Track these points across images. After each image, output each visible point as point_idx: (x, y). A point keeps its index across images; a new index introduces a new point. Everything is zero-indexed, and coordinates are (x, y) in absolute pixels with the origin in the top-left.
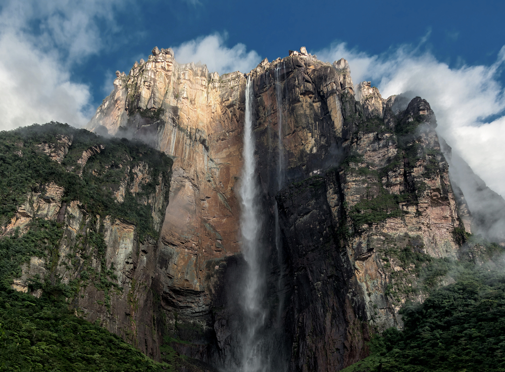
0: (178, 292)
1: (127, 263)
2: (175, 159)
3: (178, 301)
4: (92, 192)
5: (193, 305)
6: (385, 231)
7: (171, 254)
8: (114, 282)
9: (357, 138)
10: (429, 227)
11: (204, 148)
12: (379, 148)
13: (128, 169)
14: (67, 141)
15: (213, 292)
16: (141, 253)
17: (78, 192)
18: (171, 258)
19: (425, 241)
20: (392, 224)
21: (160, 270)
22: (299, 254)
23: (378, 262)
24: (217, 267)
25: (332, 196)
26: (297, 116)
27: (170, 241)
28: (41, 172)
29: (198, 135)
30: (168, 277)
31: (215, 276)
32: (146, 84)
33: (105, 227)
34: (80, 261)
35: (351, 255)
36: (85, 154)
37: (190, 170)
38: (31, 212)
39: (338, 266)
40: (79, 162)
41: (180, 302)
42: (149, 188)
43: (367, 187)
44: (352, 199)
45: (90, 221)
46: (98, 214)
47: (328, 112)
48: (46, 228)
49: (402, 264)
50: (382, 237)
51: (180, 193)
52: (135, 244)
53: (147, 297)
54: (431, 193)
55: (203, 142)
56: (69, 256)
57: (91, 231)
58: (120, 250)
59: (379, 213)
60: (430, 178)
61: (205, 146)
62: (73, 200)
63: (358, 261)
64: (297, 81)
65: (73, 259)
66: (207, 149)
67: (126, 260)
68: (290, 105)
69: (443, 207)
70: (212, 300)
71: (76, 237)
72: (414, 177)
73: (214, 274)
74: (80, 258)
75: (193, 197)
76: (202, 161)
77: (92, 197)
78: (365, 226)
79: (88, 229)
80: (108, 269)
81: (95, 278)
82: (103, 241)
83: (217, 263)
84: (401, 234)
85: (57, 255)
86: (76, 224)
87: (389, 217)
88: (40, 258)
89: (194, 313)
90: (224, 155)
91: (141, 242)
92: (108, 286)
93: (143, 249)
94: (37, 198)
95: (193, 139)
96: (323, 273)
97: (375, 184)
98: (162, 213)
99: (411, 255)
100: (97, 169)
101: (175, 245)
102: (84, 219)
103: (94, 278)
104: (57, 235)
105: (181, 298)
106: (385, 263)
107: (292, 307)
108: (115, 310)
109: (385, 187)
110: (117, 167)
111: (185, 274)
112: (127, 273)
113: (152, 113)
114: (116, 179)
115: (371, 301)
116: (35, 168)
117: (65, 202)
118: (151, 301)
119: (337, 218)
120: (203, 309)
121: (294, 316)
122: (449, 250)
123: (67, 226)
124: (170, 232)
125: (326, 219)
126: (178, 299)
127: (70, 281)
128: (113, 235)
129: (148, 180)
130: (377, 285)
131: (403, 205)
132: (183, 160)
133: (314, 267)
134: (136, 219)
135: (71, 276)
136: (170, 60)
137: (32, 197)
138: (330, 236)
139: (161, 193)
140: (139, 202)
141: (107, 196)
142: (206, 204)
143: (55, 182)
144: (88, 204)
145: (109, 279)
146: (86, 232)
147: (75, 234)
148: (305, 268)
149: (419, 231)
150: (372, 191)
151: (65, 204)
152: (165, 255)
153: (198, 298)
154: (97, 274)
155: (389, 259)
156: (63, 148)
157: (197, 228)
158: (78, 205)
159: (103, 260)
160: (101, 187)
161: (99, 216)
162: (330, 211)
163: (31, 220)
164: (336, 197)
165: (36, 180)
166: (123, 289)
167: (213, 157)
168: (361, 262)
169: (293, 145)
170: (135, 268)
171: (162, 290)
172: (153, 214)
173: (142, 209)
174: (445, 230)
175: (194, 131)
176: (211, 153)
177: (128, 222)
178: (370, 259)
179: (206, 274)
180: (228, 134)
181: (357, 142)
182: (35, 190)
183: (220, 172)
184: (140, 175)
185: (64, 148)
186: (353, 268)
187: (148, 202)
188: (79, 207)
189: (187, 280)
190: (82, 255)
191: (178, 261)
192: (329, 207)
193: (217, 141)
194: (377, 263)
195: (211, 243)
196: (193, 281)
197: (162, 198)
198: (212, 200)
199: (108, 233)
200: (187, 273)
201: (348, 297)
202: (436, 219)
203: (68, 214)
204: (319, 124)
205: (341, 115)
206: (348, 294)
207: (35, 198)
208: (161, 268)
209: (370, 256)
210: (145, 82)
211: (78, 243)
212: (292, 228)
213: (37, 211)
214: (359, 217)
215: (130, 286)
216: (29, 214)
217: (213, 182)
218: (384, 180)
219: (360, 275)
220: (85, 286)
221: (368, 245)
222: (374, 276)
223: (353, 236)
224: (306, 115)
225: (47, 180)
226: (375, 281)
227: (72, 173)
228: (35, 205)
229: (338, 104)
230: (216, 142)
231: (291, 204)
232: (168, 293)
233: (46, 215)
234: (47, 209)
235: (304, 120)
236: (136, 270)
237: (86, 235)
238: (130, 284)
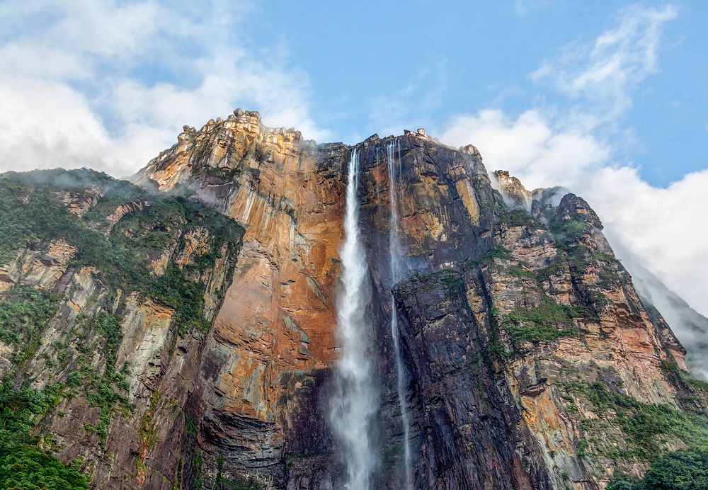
0: (229, 421)
1: (152, 364)
2: (249, 228)
3: (227, 435)
4: (118, 258)
5: (252, 446)
6: (559, 355)
7: (225, 356)
8: (123, 394)
9: (501, 230)
10: (624, 356)
11: (290, 219)
12: (532, 245)
13: (178, 233)
14: (98, 192)
15: (290, 425)
16: (177, 351)
17: (97, 255)
18: (225, 362)
19: (623, 375)
20: (568, 346)
21: (204, 380)
22: (430, 376)
23: (558, 401)
24: (298, 385)
25: (474, 299)
26: (417, 196)
27: (226, 337)
28: (49, 224)
29: (283, 204)
30: (216, 393)
31: (295, 399)
32: (221, 142)
33: (127, 308)
34: (72, 355)
35: (514, 386)
36: (120, 209)
37: (268, 244)
38: (15, 276)
39: (494, 401)
40: (110, 218)
41: (231, 438)
42: (205, 261)
43: (523, 292)
44: (504, 306)
45: (106, 297)
46: (121, 288)
47: (459, 197)
48: (32, 299)
49: (596, 408)
50: (556, 364)
51: (250, 272)
52: (170, 337)
53: (175, 424)
54: (616, 309)
55: (290, 212)
56: (58, 346)
57: (103, 311)
58: (144, 343)
59: (545, 328)
60: (610, 289)
61: (292, 217)
62: (86, 265)
63: (524, 397)
64: (415, 161)
65: (62, 351)
66: (295, 221)
67: (150, 361)
68: (408, 184)
69: (637, 329)
70: (286, 439)
71: (77, 317)
72: (587, 286)
73: (293, 395)
74: (75, 350)
75: (269, 279)
76: (287, 235)
77: (117, 265)
78: (528, 345)
79: (100, 308)
80: (117, 372)
81: (92, 384)
82: (118, 327)
83: (300, 378)
84: (585, 362)
85: (37, 342)
86: (82, 298)
87: (562, 335)
88: (8, 343)
89: (252, 460)
90: (319, 231)
91: (180, 335)
92: (111, 399)
93: (181, 345)
94: (32, 258)
95: (277, 208)
96: (471, 411)
97: (533, 288)
98: (220, 296)
99: (606, 395)
100: (133, 230)
101: (235, 344)
102: (97, 292)
103: (89, 384)
104: (46, 312)
105: (234, 432)
106: (569, 403)
107: (424, 465)
108: (114, 444)
109: (548, 294)
110: (163, 229)
111: (245, 391)
112: (147, 381)
113: (224, 173)
114: (159, 245)
115: (556, 467)
116: (42, 219)
117: (73, 266)
118: (180, 432)
119: (485, 329)
120: (271, 456)
121: (428, 482)
122: (663, 394)
123: (67, 300)
124: (228, 324)
125: (468, 329)
126: (228, 433)
127: (47, 387)
128: (137, 320)
129: (205, 251)
130: (561, 439)
131: (578, 321)
132: (259, 231)
133: (457, 400)
134: (179, 301)
135: (50, 377)
136: (255, 123)
137: (23, 256)
138: (477, 353)
139: (223, 268)
140: (186, 277)
141: (140, 265)
142: (288, 290)
143: (66, 239)
144: (108, 272)
145: (115, 388)
146: (94, 311)
147: (76, 313)
148: (443, 400)
149: (610, 360)
150: (530, 298)
151: (73, 269)
152: (215, 357)
153: (263, 434)
154: (96, 378)
155: (574, 398)
156: (90, 199)
157: (271, 322)
158: (92, 273)
159: (111, 356)
160: (134, 253)
161: (121, 291)
162: (474, 318)
163: (11, 287)
164: (481, 300)
165: (38, 234)
166: (135, 407)
167: (302, 232)
168: (530, 398)
169: (414, 229)
170: (162, 374)
171: (202, 414)
172: (206, 296)
173: (190, 287)
174: (649, 363)
175: (279, 198)
176: (300, 226)
177: (164, 304)
178: (544, 395)
179: (280, 394)
180: (324, 207)
181: (500, 235)
182: (32, 247)
183: (312, 250)
184: (195, 242)
185: (92, 199)
186: (519, 407)
187: (200, 279)
188: (93, 275)
189: (246, 402)
190: (78, 345)
191: (236, 369)
192: (472, 313)
193: (310, 213)
194: (555, 402)
195: (292, 346)
196: (256, 403)
197: (222, 276)
198: (298, 285)
199: (129, 317)
200: (249, 390)
201: (518, 456)
202: (631, 346)
203: (74, 283)
204: (447, 209)
205: (476, 202)
206: (517, 451)
207: (28, 257)
208: (206, 378)
209: (543, 391)
210: (219, 140)
211: (77, 326)
212: (419, 335)
213: (26, 275)
214: (518, 330)
215: (149, 403)
216: (12, 278)
217: (300, 262)
218: (546, 286)
219: (532, 419)
220: (70, 397)
221: (537, 373)
222: (554, 423)
223: (512, 356)
224: (429, 198)
225: (54, 235)
226: (558, 433)
227: (95, 230)
228: (25, 266)
229: (470, 190)
230: (308, 214)
231: (416, 303)
232: (212, 421)
233: (38, 283)
234: (42, 273)
235: (427, 203)
236: (164, 377)
237: (94, 316)
238: (149, 399)
